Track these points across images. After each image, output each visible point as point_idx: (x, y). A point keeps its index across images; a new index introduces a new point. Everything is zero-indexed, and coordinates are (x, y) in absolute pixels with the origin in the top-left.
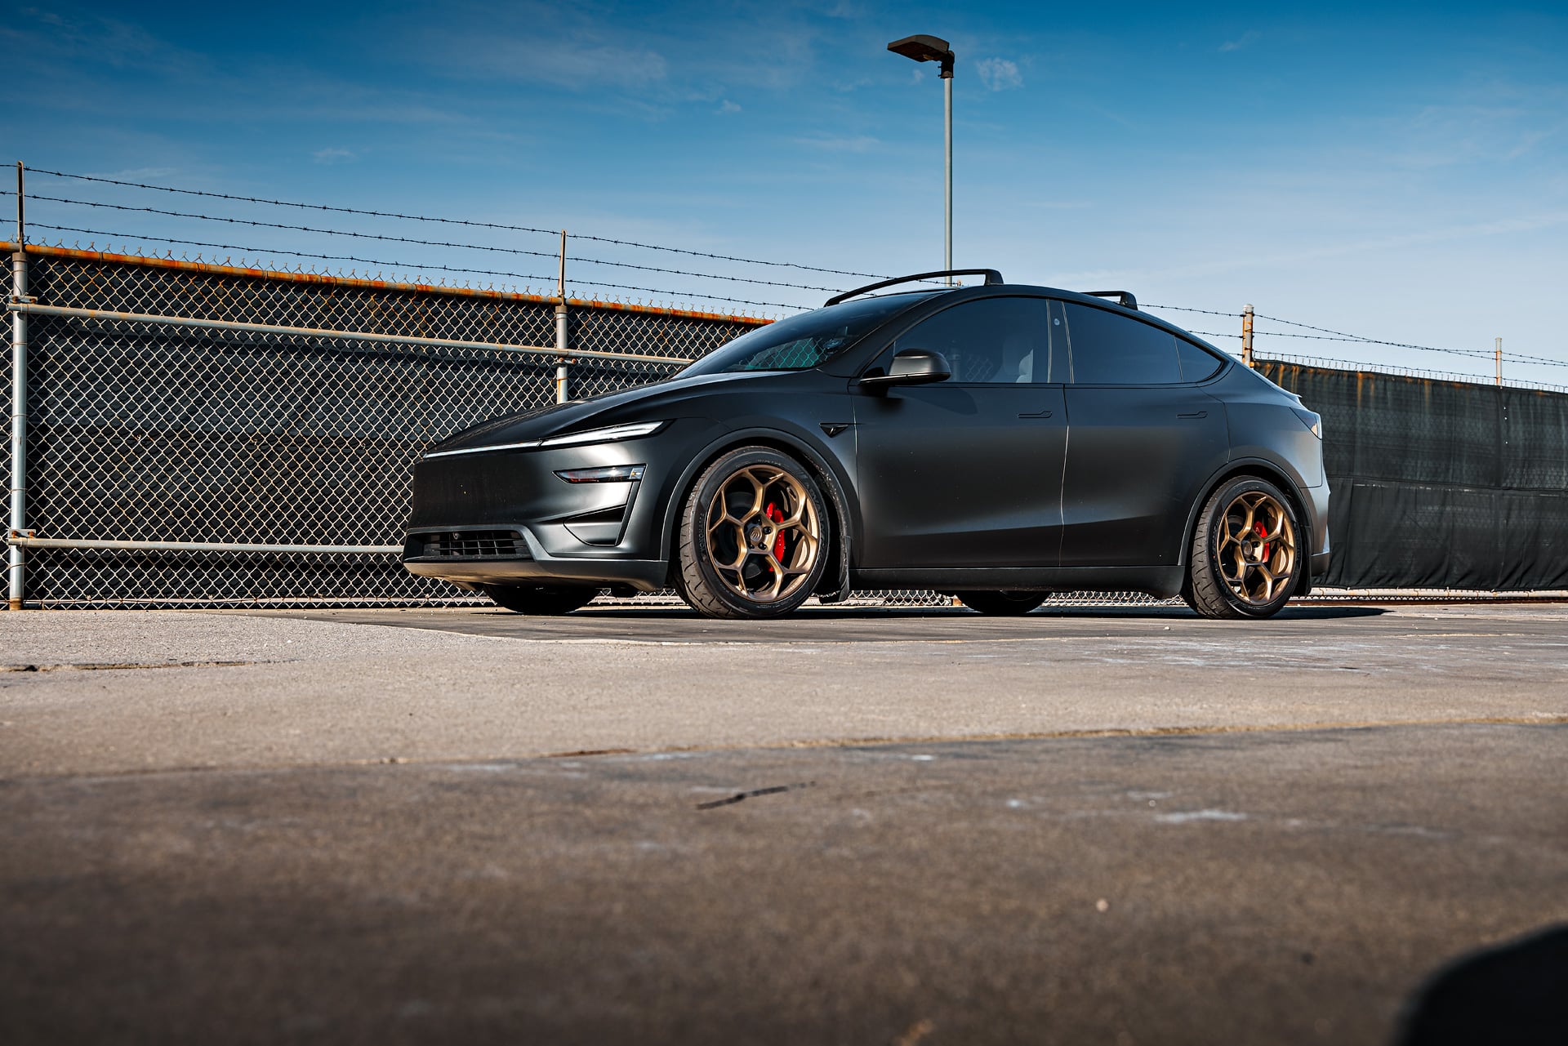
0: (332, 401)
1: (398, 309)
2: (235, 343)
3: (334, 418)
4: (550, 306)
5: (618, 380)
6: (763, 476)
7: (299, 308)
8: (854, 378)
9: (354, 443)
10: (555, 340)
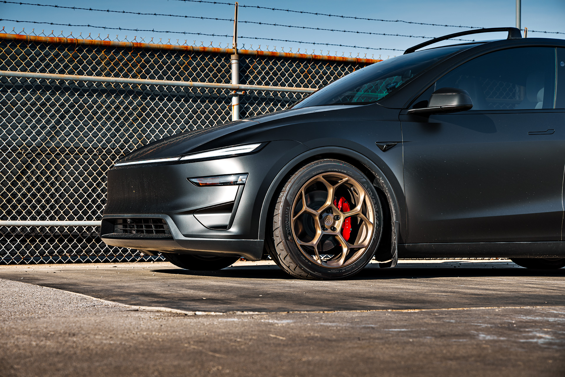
0: (75, 123)
1: (121, 59)
2: (8, 85)
3: (77, 134)
4: (227, 55)
5: (275, 105)
6: (333, 181)
7: (52, 60)
8: (403, 109)
9: (91, 151)
10: (230, 78)
